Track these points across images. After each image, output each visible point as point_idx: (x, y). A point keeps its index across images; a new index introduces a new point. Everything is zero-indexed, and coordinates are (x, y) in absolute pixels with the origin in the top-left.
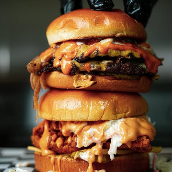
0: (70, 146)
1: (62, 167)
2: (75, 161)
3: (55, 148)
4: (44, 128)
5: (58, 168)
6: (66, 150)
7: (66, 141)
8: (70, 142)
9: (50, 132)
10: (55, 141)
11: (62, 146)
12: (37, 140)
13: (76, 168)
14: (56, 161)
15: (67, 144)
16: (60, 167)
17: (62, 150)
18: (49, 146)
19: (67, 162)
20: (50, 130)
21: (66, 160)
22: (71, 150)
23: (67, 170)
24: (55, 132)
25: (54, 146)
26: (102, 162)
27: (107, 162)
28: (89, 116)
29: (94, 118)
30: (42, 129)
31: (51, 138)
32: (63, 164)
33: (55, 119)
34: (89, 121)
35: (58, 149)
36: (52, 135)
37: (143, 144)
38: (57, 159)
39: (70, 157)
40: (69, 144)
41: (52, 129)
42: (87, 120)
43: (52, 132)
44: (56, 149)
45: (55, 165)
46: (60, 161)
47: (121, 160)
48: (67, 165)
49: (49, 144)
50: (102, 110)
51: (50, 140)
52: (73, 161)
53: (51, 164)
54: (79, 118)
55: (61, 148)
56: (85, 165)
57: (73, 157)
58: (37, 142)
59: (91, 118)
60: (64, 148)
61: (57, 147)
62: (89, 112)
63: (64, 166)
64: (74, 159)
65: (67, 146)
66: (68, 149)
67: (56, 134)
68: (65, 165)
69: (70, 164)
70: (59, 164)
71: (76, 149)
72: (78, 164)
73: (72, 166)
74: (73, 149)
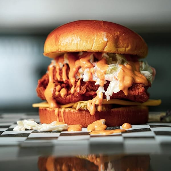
0: (73, 96)
1: (65, 118)
2: (77, 112)
3: (59, 98)
4: (48, 80)
5: (62, 119)
6: (70, 99)
7: (69, 92)
8: (73, 92)
9: (55, 84)
10: (59, 91)
11: (66, 96)
12: (42, 91)
13: (78, 118)
14: (60, 113)
15: (70, 94)
16: (64, 118)
17: (66, 99)
18: (54, 96)
19: (70, 113)
20: (55, 81)
21: (69, 111)
22: (74, 100)
23: (70, 120)
24: (59, 84)
25: (59, 96)
26: (101, 110)
27: (106, 110)
28: (93, 47)
29: (97, 48)
30: (47, 81)
31: (56, 89)
32: (66, 115)
33: (60, 49)
34: (93, 51)
35: (62, 99)
36: (56, 86)
37: (138, 92)
38: (60, 111)
39: (73, 108)
40: (72, 94)
41: (56, 81)
42: (91, 50)
43: (57, 83)
44: (61, 98)
45: (59, 117)
46: (64, 113)
47: (119, 111)
48: (70, 116)
49: (54, 94)
50: (105, 42)
51: (55, 90)
52: (75, 112)
53: (56, 116)
54: (83, 48)
55: (65, 98)
56: (86, 115)
57: (75, 108)
58: (43, 93)
59: (95, 48)
60: (68, 98)
61: (61, 97)
62: (93, 43)
63: (68, 117)
64: (76, 110)
65: (70, 96)
66: (71, 99)
67: (61, 85)
68: (68, 115)
69: (73, 114)
70: (62, 115)
71: (79, 99)
72: (79, 114)
73: (75, 116)
74: (76, 98)
